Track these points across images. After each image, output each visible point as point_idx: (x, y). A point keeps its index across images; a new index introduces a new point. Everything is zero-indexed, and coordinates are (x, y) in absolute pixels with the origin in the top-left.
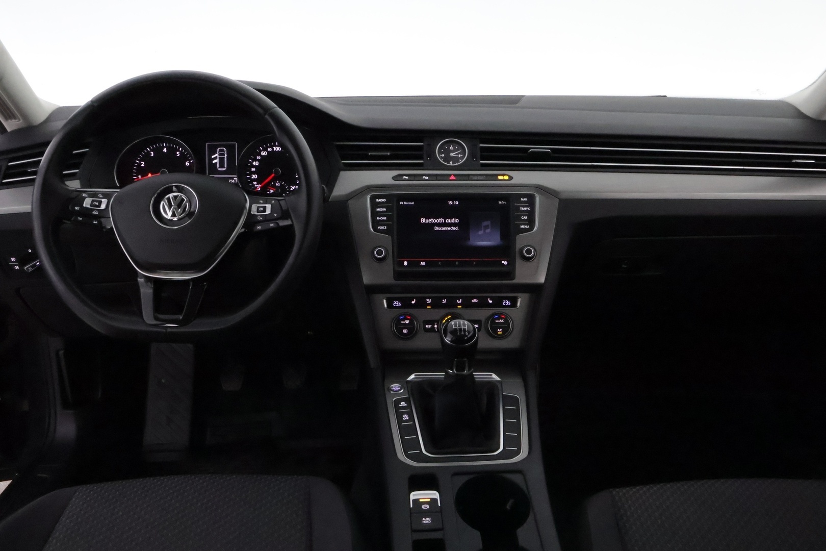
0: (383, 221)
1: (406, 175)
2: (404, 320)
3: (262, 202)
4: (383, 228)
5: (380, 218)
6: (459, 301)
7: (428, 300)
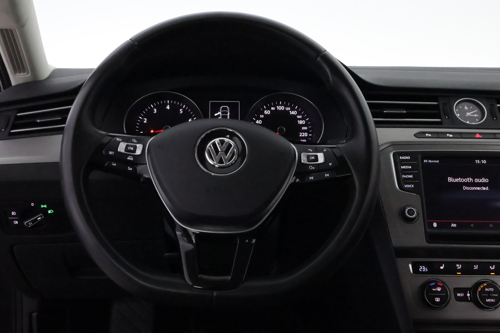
0: (410, 179)
1: (429, 133)
2: (435, 287)
3: (311, 151)
4: (410, 186)
5: (406, 176)
6: (492, 267)
7: (458, 265)
